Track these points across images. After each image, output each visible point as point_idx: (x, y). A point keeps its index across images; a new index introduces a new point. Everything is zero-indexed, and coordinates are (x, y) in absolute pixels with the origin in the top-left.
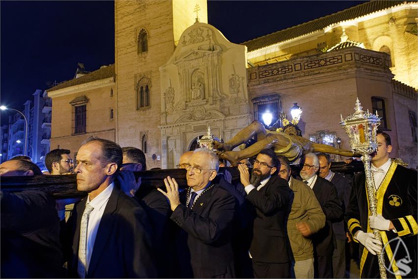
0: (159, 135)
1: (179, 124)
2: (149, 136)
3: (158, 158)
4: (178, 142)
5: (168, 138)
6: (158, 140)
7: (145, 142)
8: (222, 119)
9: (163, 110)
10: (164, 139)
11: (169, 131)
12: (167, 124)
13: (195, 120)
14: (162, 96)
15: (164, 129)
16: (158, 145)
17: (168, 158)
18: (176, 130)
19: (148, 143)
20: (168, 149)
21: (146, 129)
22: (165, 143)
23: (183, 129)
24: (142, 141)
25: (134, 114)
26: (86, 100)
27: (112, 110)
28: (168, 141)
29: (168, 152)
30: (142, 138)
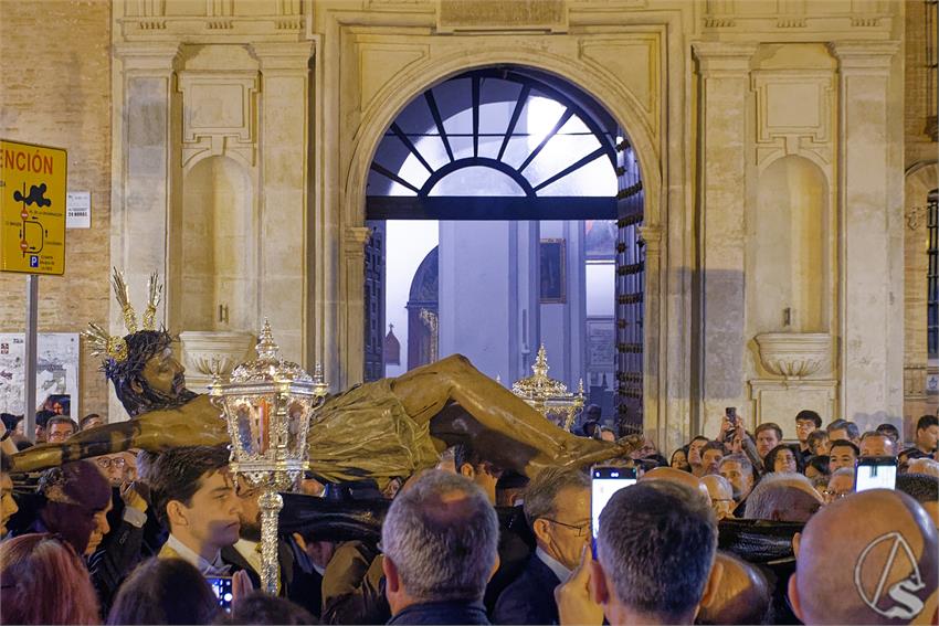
3: (76, 210)
5: (186, 52)
6: (76, 64)
16: (70, 104)
20: (179, 144)
28: (185, 81)
29: (177, 164)
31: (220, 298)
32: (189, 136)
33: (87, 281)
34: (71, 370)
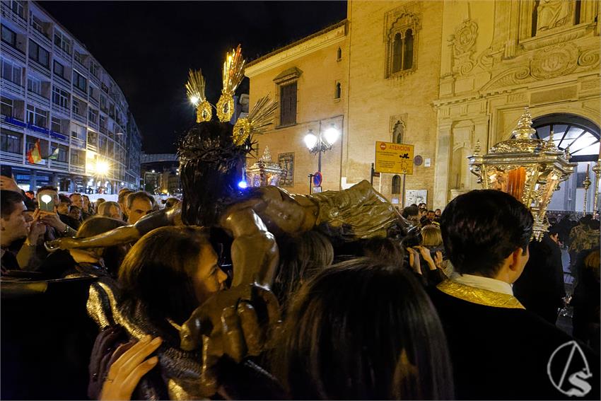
0: (434, 118)
1: (493, 91)
2: (409, 123)
3: (427, 162)
4: (481, 131)
5: (455, 122)
6: (428, 129)
7: (400, 135)
9: (445, 69)
10: (445, 127)
11: (457, 111)
12: (455, 95)
13: (539, 78)
14: (445, 44)
15: (448, 107)
16: (427, 139)
18: (476, 108)
19: (407, 135)
20: (452, 146)
21: (404, 111)
22: (448, 134)
23: (499, 102)
24: (394, 133)
25: (381, 85)
26: (297, 72)
27: (339, 85)
28: (454, 130)
29: (451, 150)
30: (393, 127)
31: (462, 182)
32: (454, 143)
33: (429, 178)
34: (425, 198)
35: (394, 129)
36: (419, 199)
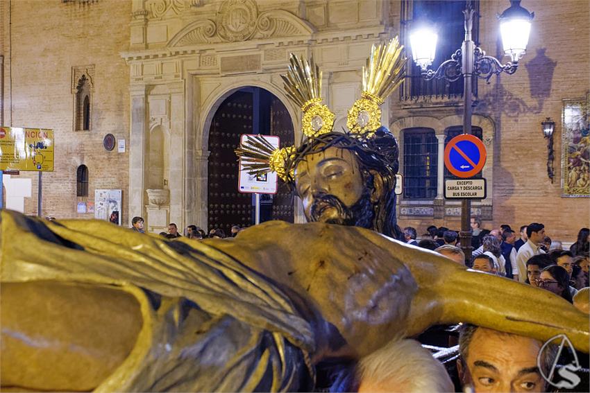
0: (126, 77)
1: (181, 50)
2: (96, 79)
3: (121, 143)
4: (178, 103)
5: (149, 88)
6: (122, 95)
7: (87, 99)
8: (306, 39)
9: (136, 4)
10: (137, 92)
11: (152, 67)
12: (147, 47)
13: (225, 39)
15: (139, 63)
16: (120, 108)
17: (147, 147)
18: (171, 66)
19: (94, 100)
20: (148, 122)
21: (91, 60)
22: (141, 104)
23: (192, 64)
24: (78, 95)
28: (150, 98)
29: (147, 128)
30: (77, 85)
32: (151, 118)
33: (123, 171)
34: (119, 202)
35: (78, 87)
36: (112, 204)
